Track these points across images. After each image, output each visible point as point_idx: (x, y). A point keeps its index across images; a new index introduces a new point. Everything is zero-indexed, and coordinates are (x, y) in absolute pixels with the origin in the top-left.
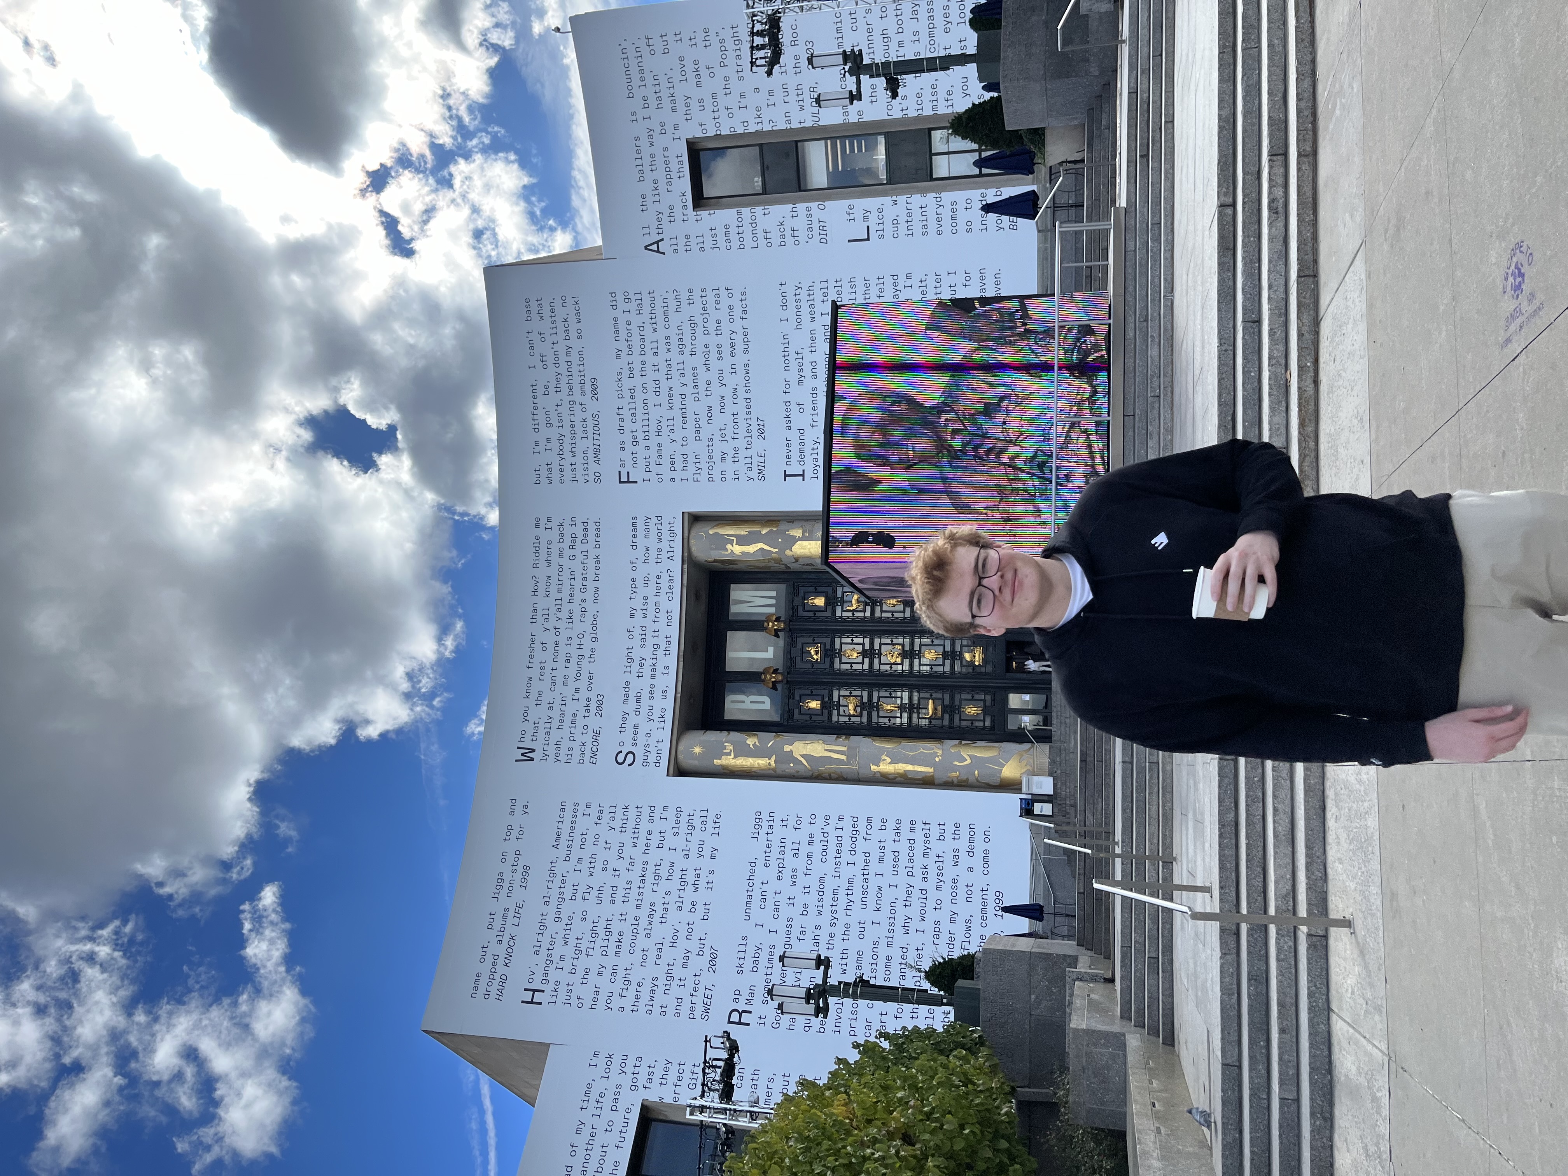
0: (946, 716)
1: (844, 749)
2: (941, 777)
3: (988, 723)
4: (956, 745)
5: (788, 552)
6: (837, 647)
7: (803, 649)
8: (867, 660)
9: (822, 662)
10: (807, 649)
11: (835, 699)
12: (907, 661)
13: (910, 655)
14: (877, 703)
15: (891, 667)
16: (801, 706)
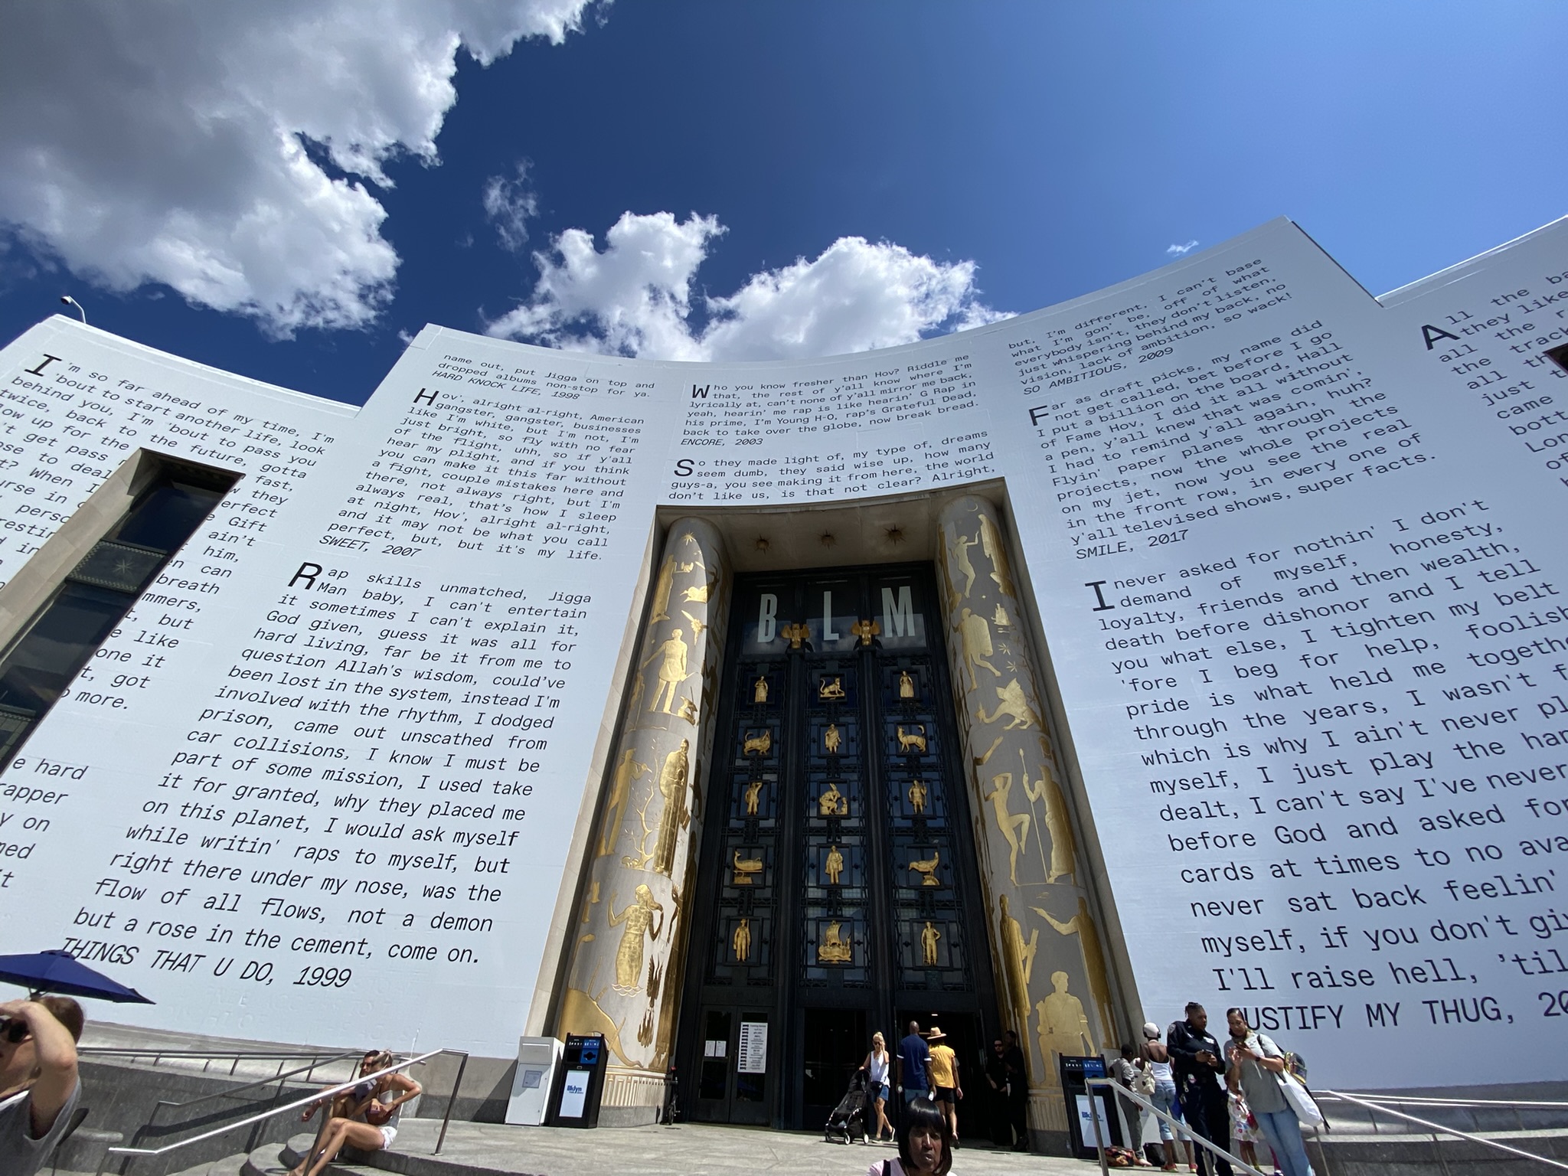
0: (735, 894)
1: (667, 709)
3: (717, 972)
5: (966, 612)
6: (842, 720)
7: (837, 676)
8: (824, 762)
9: (819, 701)
10: (838, 680)
11: (769, 722)
12: (824, 823)
13: (833, 827)
14: (761, 780)
15: (814, 800)
16: (760, 679)
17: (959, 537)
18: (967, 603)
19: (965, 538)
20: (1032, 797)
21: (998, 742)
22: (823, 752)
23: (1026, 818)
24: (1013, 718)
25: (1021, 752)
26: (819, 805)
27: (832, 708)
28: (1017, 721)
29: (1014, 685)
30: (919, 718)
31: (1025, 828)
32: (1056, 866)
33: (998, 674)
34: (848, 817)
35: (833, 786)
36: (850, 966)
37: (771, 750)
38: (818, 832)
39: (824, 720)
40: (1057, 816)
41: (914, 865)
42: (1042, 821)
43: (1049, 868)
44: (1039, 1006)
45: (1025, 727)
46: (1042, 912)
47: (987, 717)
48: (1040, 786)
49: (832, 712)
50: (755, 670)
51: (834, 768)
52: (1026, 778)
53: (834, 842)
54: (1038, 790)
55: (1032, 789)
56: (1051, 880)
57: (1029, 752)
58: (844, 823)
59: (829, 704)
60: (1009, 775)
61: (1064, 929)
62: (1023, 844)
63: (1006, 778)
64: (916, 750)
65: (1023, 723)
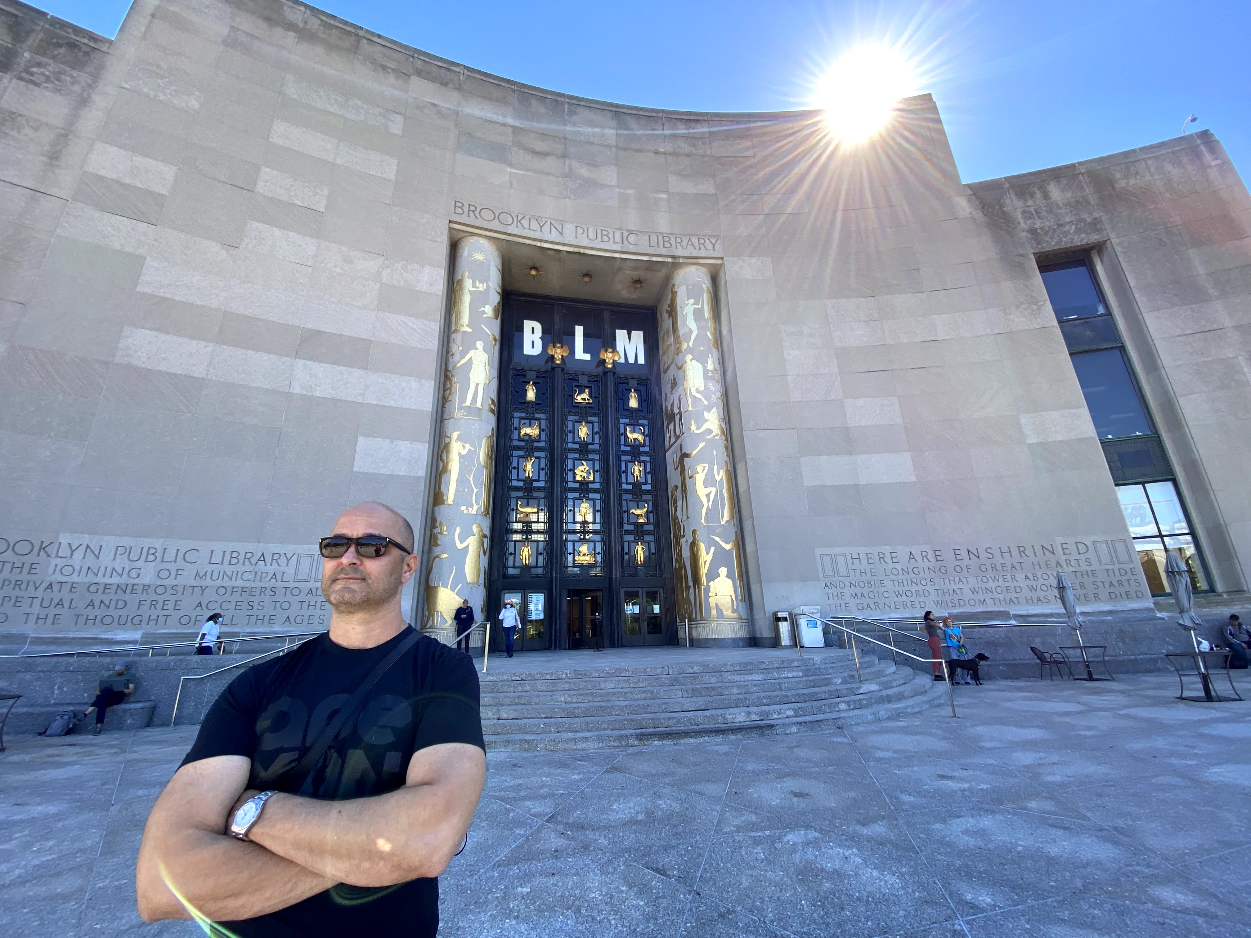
1: (479, 405)
2: (442, 513)
3: (511, 571)
4: (482, 530)
5: (689, 357)
6: (590, 419)
7: (587, 387)
8: (577, 446)
9: (574, 404)
10: (587, 390)
11: (537, 416)
12: (577, 485)
13: (584, 489)
14: (533, 456)
15: (570, 470)
16: (529, 383)
17: (688, 299)
18: (690, 351)
19: (692, 301)
20: (718, 478)
21: (702, 445)
22: (577, 440)
23: (713, 490)
24: (712, 431)
25: (715, 453)
26: (575, 475)
27: (584, 410)
28: (714, 434)
29: (714, 410)
30: (641, 422)
31: (712, 496)
32: (726, 516)
33: (706, 403)
34: (593, 482)
35: (584, 462)
36: (594, 566)
37: (540, 435)
38: (574, 490)
39: (576, 418)
40: (728, 490)
41: (633, 511)
42: (721, 492)
43: (723, 517)
44: (711, 584)
45: (717, 438)
46: (717, 539)
47: (697, 429)
48: (722, 473)
49: (583, 413)
50: (525, 376)
51: (584, 451)
52: (716, 467)
53: (584, 496)
54: (720, 475)
55: (718, 474)
56: (723, 523)
57: (719, 453)
58: (591, 486)
59: (581, 407)
60: (707, 465)
61: (728, 547)
62: (710, 503)
63: (704, 467)
64: (637, 443)
65: (717, 435)
